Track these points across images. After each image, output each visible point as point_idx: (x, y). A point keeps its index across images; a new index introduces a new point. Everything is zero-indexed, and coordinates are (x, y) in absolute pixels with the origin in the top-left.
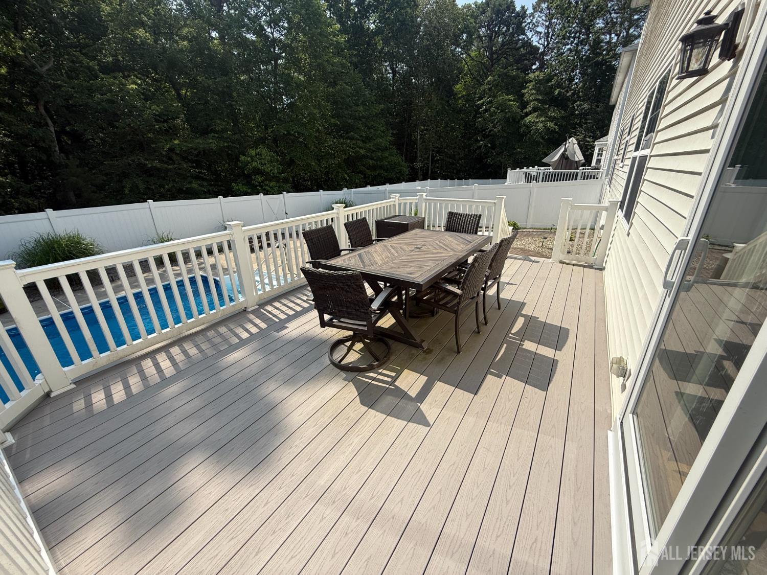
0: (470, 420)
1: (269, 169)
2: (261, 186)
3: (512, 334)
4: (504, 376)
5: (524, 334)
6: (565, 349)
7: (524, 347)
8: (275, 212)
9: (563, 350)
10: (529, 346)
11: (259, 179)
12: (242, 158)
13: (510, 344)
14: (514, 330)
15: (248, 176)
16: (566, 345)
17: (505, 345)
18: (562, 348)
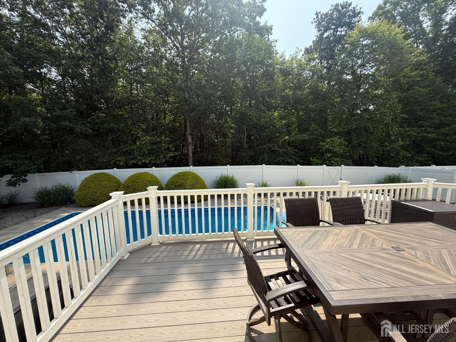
1: (337, 150)
2: (329, 161)
8: (333, 177)
11: (329, 155)
12: (321, 143)
15: (322, 154)
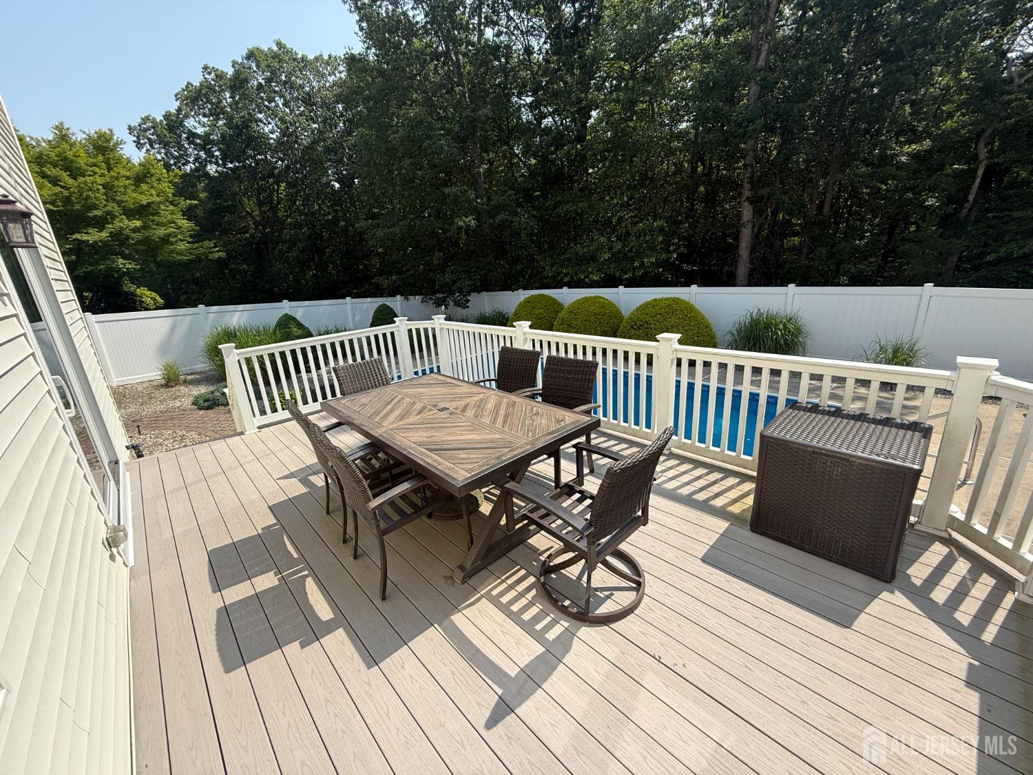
0: (256, 496)
3: (307, 576)
4: (260, 532)
5: (292, 592)
6: (213, 619)
7: (271, 574)
9: (215, 614)
10: (267, 581)
13: (292, 562)
14: (310, 584)
16: (214, 627)
17: (296, 556)
18: (218, 616)
